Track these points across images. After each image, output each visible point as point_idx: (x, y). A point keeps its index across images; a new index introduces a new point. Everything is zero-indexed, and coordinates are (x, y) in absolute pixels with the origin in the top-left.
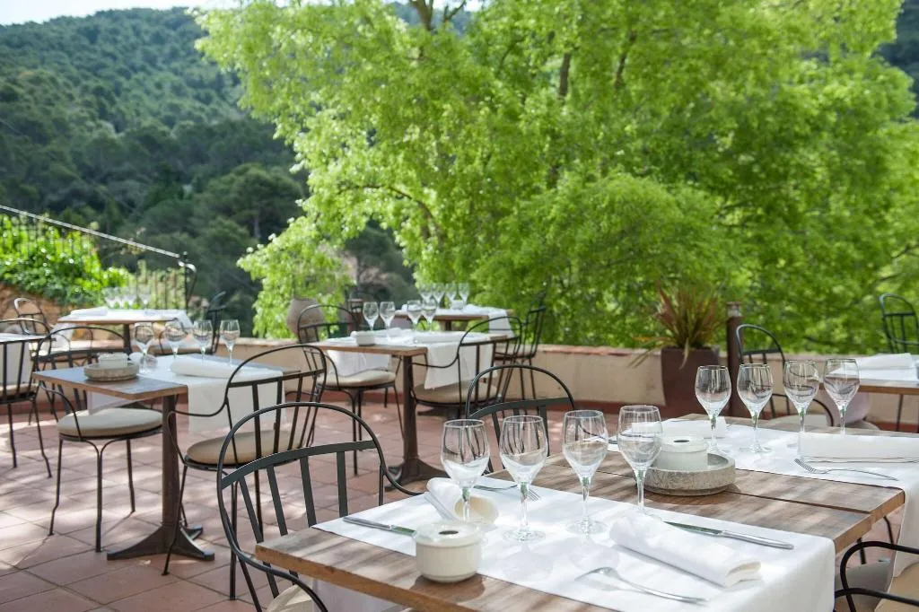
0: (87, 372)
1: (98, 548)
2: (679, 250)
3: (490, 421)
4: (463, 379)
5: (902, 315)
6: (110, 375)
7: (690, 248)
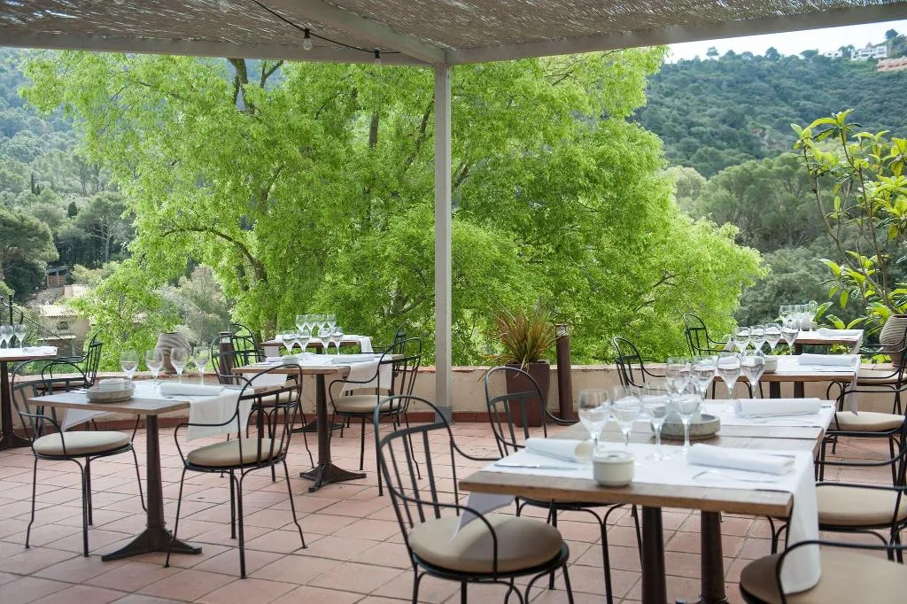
0: (89, 395)
1: (86, 554)
2: (495, 283)
3: (360, 426)
4: (381, 386)
5: (697, 329)
6: (115, 396)
7: (504, 281)
